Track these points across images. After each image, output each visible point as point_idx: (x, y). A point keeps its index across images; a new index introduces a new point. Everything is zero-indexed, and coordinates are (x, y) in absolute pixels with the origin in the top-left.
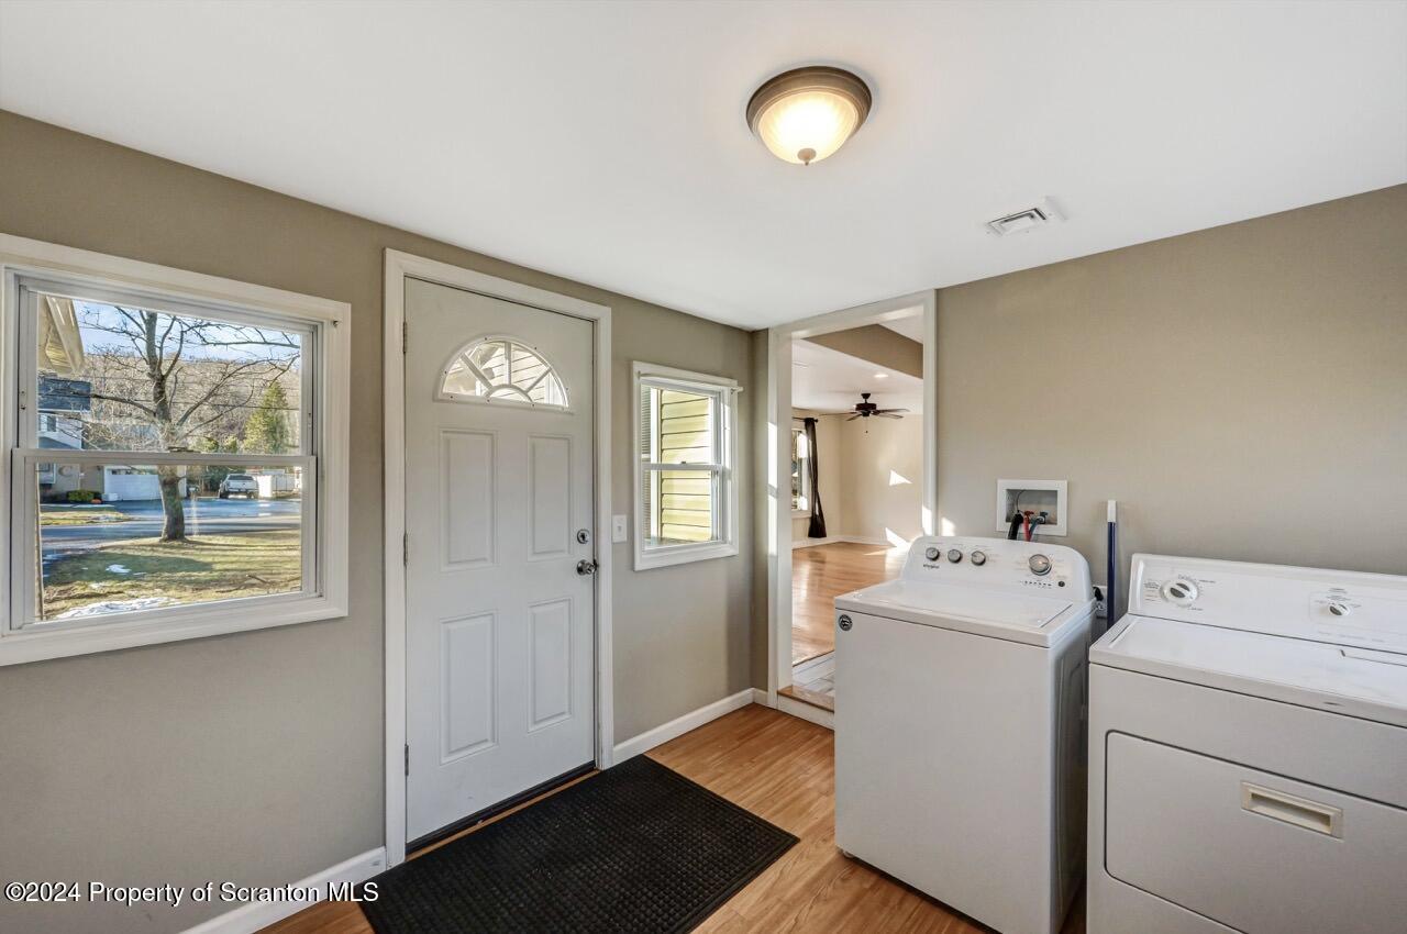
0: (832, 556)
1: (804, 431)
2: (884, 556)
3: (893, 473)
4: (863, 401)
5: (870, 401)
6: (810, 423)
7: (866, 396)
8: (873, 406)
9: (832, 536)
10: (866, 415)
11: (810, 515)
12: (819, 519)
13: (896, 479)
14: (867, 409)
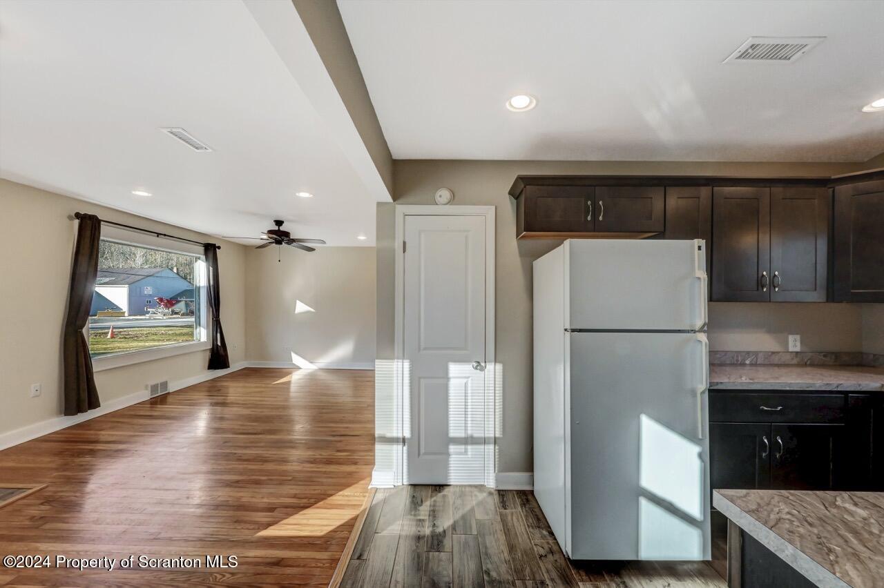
0: (235, 391)
1: (203, 257)
2: (289, 383)
3: (298, 301)
4: (276, 228)
5: (282, 228)
6: (210, 250)
7: (279, 223)
8: (287, 234)
9: (236, 364)
10: (279, 242)
11: (211, 347)
12: (222, 352)
13: (301, 307)
14: (280, 236)
